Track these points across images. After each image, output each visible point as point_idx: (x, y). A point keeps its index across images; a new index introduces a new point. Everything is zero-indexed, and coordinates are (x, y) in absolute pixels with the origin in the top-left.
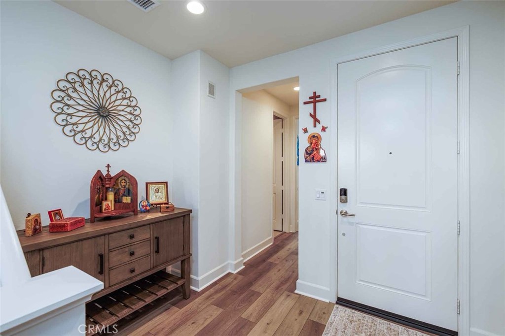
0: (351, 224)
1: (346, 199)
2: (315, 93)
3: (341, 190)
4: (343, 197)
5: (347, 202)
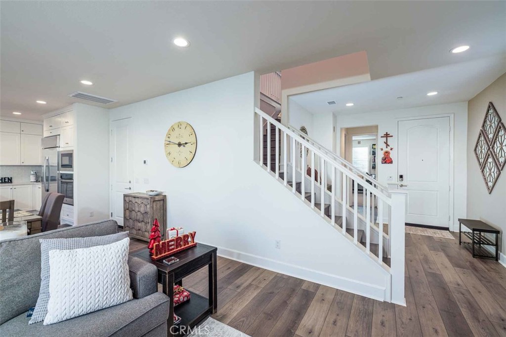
2: (387, 133)
3: (400, 176)
4: (401, 179)
5: (403, 181)
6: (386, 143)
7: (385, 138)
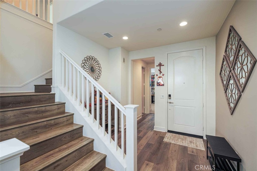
0: (172, 106)
1: (171, 98)
2: (160, 63)
3: (169, 95)
4: (170, 97)
5: (171, 99)
6: (160, 70)
7: (159, 67)
